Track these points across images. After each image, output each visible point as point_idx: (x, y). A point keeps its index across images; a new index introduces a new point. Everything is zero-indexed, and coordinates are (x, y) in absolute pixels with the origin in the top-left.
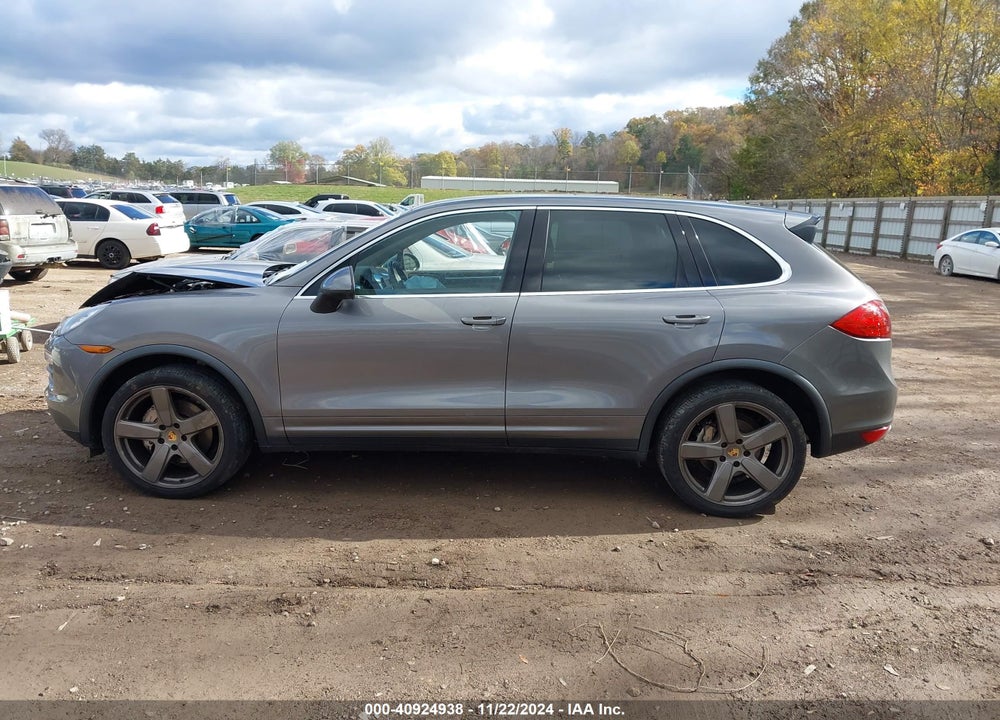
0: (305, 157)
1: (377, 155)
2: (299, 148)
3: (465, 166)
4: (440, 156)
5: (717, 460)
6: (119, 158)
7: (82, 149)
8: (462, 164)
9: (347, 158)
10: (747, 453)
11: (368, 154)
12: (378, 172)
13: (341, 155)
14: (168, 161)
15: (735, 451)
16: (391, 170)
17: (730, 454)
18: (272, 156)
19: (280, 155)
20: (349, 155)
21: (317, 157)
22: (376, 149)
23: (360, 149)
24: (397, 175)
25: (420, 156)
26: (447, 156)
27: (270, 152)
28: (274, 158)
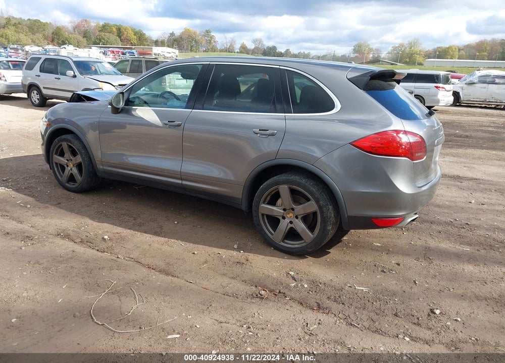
0: (371, 50)
1: (411, 48)
2: (368, 45)
3: (464, 53)
4: (448, 48)
5: (281, 218)
6: (283, 52)
7: (268, 47)
8: (463, 52)
9: (394, 50)
10: (297, 217)
11: (406, 48)
12: (410, 58)
13: (390, 49)
14: (304, 53)
15: (291, 215)
16: (418, 56)
17: (288, 216)
18: (354, 50)
19: (358, 49)
20: (395, 48)
21: (377, 50)
22: (411, 45)
23: (402, 45)
24: (421, 59)
25: (438, 48)
26: (453, 48)
27: (353, 48)
28: (355, 51)
